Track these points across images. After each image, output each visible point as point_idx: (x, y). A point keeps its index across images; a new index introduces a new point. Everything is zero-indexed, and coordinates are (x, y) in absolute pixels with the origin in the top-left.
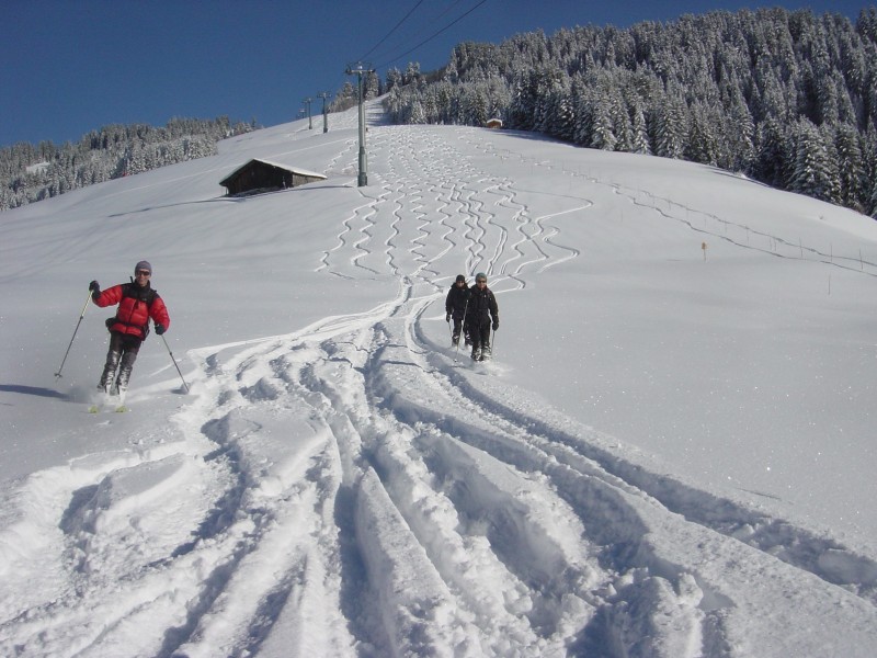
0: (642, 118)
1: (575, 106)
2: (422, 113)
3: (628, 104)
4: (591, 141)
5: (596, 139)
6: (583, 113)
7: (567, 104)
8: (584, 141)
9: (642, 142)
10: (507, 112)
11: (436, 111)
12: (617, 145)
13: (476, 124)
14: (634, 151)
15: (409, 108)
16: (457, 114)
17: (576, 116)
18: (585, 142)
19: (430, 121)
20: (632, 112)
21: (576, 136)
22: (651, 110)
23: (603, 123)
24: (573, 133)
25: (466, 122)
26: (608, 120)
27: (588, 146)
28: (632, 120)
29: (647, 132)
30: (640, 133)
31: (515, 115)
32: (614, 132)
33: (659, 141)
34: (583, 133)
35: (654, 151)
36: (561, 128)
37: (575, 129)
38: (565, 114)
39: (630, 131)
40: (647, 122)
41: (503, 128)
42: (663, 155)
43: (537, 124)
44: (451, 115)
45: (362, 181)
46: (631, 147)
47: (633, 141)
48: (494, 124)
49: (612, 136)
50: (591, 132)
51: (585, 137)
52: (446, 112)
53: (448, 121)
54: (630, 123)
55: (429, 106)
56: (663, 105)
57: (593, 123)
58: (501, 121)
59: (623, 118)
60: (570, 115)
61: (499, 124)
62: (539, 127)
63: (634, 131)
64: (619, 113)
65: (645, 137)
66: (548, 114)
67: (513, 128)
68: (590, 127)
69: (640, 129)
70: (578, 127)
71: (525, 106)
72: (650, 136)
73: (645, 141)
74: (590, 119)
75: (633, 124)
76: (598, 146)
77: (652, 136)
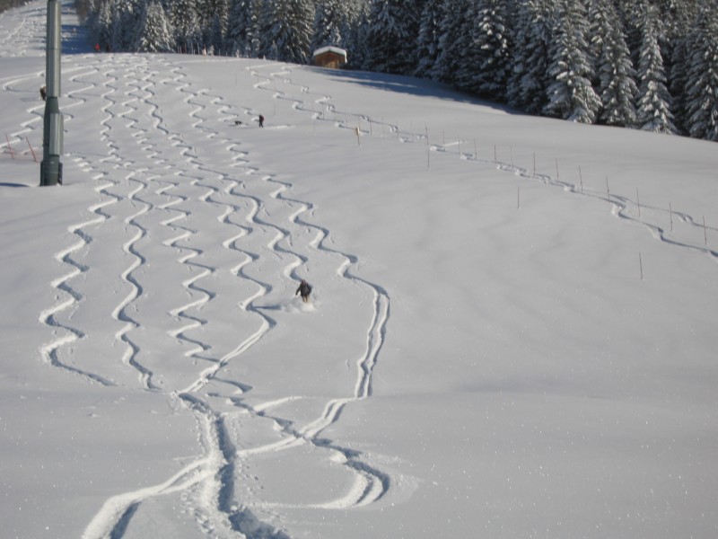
0: (657, 53)
1: (510, 26)
2: (166, 29)
3: (626, 24)
4: (546, 100)
5: (557, 98)
6: (528, 40)
7: (493, 19)
8: (530, 100)
9: (656, 106)
10: (354, 34)
11: (195, 25)
12: (601, 111)
13: (284, 56)
14: (639, 125)
15: (138, 16)
16: (243, 33)
17: (511, 45)
18: (533, 104)
19: (182, 46)
20: (635, 40)
21: (511, 90)
22: (674, 37)
23: (572, 63)
24: (504, 82)
25: (264, 53)
26: (583, 56)
27: (537, 112)
28: (636, 59)
29: (667, 84)
30: (652, 85)
31: (375, 40)
32: (596, 84)
33: (693, 105)
34: (527, 83)
35: (682, 127)
36: (478, 70)
37: (509, 73)
38: (488, 40)
39: (629, 81)
40: (668, 63)
41: (345, 67)
42: (701, 135)
43: (424, 61)
44: (229, 35)
45: (50, 173)
46: (632, 115)
47: (636, 104)
48: (330, 57)
49: (591, 91)
50: (544, 80)
51: (532, 92)
52: (218, 27)
53: (224, 48)
54: (629, 63)
55: (181, 14)
56: (703, 26)
57: (549, 61)
58: (344, 52)
59: (616, 52)
60: (498, 44)
61: (340, 56)
62: (429, 67)
63: (639, 82)
64: (607, 42)
65: (662, 96)
66: (451, 40)
67: (371, 68)
68: (542, 72)
69: (651, 78)
70: (517, 69)
71: (399, 20)
72: (673, 93)
73: (663, 105)
74: (543, 54)
75: (636, 66)
76: (559, 113)
77: (676, 92)
